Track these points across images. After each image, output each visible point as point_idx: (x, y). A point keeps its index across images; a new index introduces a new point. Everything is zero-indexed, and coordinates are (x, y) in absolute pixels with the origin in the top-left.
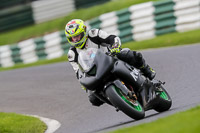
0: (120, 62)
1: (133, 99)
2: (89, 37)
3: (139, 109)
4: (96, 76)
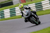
0: (32, 13)
1: (36, 21)
2: (24, 8)
4: (29, 16)
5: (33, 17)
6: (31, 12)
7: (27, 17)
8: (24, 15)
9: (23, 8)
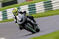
1: (32, 28)
3: (34, 31)
4: (23, 22)
5: (28, 23)
6: (26, 17)
7: (21, 23)
8: (17, 21)
9: (17, 13)
